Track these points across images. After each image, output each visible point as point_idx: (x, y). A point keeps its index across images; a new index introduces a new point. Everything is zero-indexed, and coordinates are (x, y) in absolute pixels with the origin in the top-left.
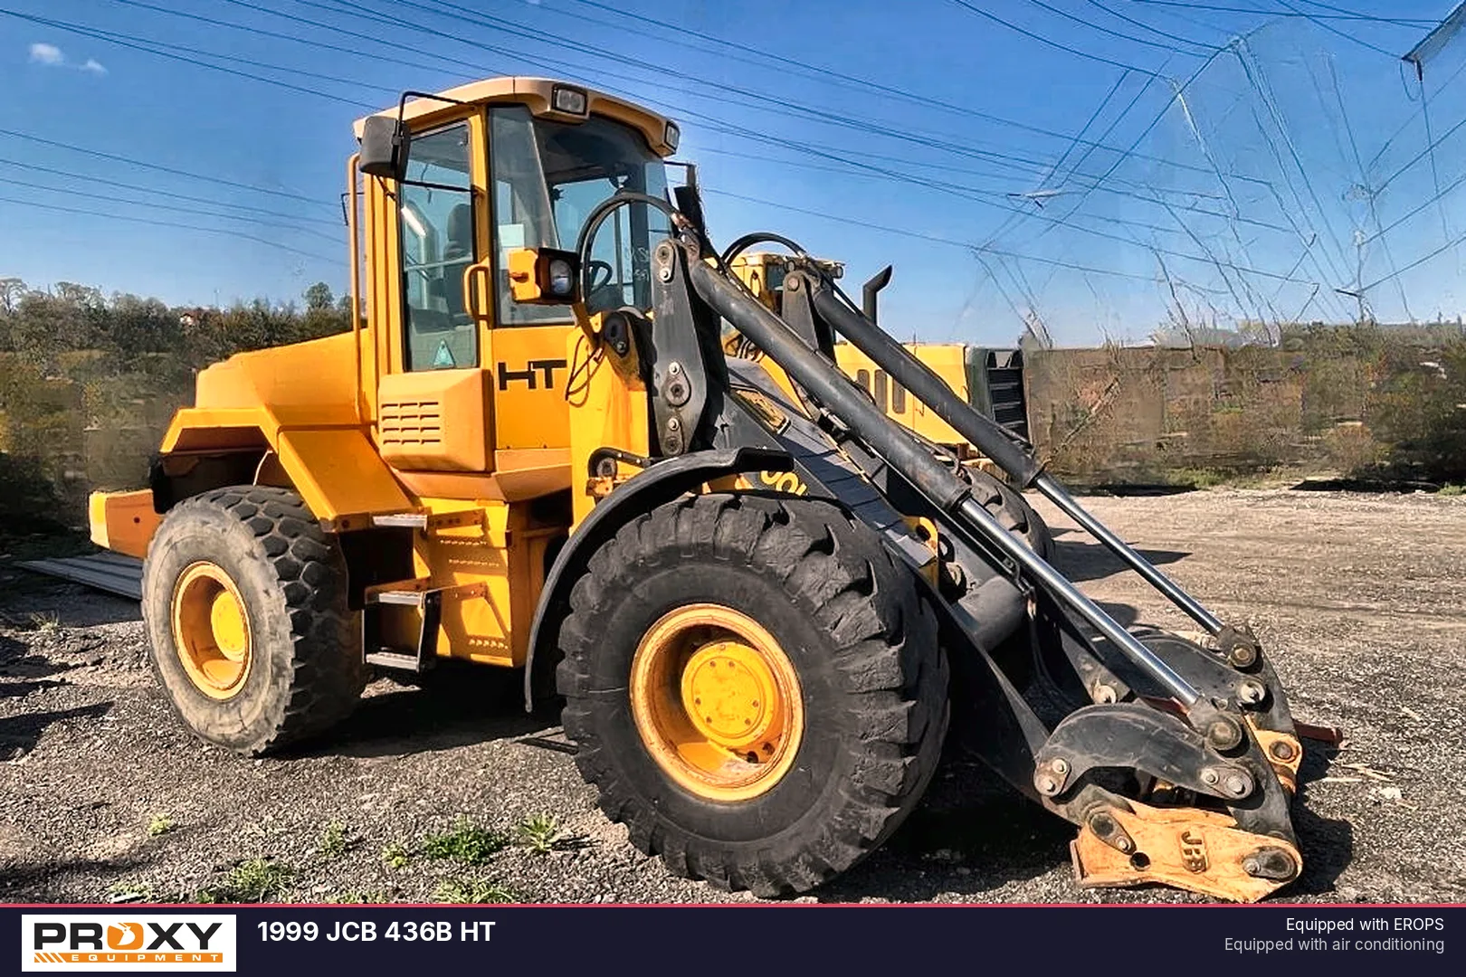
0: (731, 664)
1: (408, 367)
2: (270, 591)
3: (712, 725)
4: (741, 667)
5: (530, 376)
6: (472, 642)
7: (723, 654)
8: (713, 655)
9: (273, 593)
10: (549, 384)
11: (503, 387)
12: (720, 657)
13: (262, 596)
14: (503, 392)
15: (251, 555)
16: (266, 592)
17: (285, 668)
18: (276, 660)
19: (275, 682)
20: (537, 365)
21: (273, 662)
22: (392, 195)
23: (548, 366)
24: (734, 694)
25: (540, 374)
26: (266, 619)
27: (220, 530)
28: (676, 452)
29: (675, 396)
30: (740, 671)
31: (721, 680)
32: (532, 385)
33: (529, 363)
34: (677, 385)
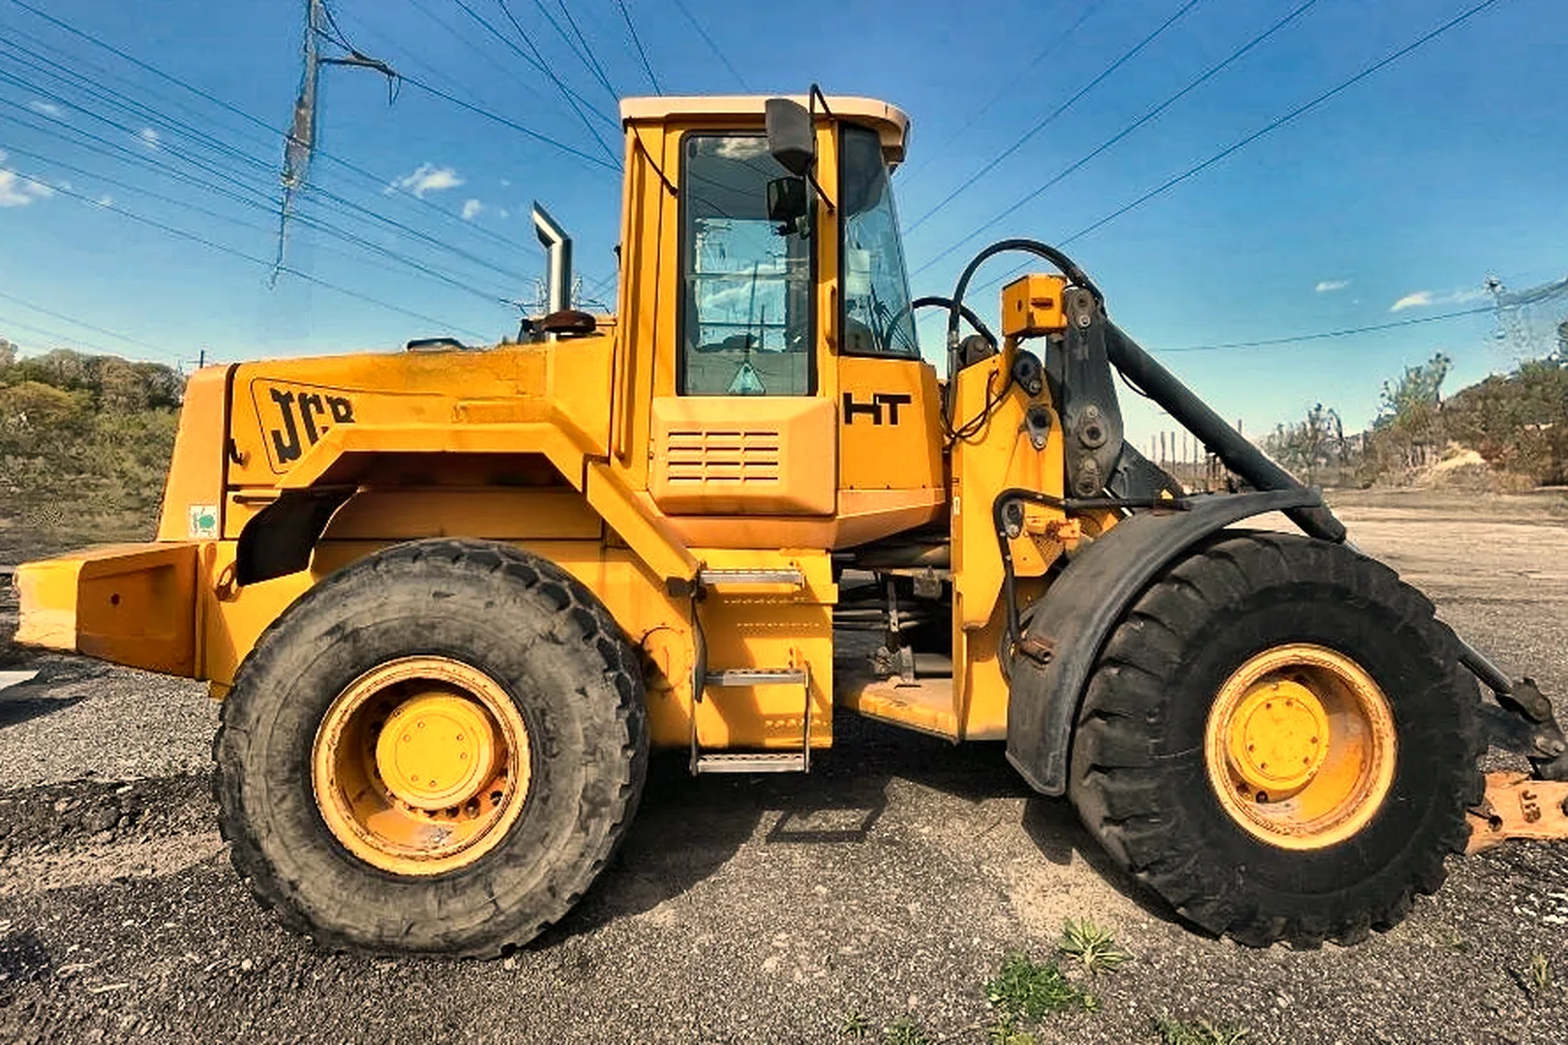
0: (1289, 703)
1: (681, 391)
2: (588, 689)
3: (1267, 770)
4: (1299, 705)
5: (875, 410)
6: (769, 723)
7: (1277, 693)
8: (1266, 696)
9: (594, 692)
10: (894, 420)
11: (848, 420)
12: (1276, 698)
13: (574, 699)
14: (849, 426)
15: (552, 638)
16: (582, 691)
17: (606, 803)
18: (590, 794)
19: (583, 827)
20: (884, 398)
21: (583, 797)
22: (673, 191)
23: (894, 400)
24: (1291, 733)
25: (885, 407)
26: (581, 732)
27: (481, 604)
28: (1091, 494)
29: (1091, 438)
30: (1298, 708)
31: (1277, 721)
32: (878, 421)
33: (875, 396)
34: (1093, 428)
